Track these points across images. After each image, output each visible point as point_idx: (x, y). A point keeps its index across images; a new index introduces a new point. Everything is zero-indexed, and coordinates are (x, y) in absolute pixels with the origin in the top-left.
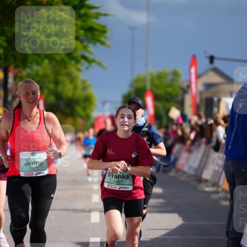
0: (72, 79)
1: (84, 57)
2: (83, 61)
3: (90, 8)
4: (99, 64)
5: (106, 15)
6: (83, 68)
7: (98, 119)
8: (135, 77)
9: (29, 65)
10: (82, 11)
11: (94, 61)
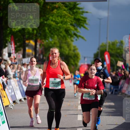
0: (69, 46)
1: (75, 34)
2: (74, 36)
3: (79, 9)
4: (82, 38)
5: (87, 12)
6: (74, 40)
7: (81, 66)
8: (101, 44)
9: (47, 38)
10: (75, 11)
11: (80, 36)
